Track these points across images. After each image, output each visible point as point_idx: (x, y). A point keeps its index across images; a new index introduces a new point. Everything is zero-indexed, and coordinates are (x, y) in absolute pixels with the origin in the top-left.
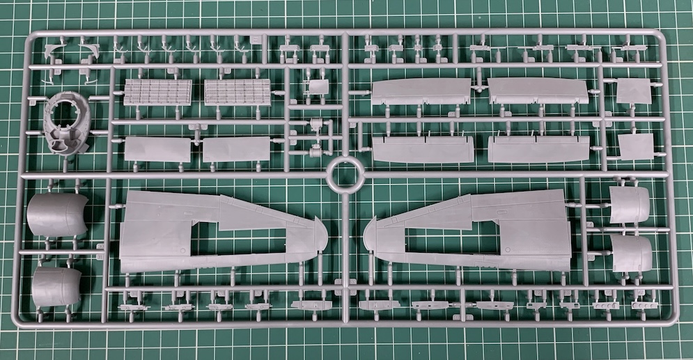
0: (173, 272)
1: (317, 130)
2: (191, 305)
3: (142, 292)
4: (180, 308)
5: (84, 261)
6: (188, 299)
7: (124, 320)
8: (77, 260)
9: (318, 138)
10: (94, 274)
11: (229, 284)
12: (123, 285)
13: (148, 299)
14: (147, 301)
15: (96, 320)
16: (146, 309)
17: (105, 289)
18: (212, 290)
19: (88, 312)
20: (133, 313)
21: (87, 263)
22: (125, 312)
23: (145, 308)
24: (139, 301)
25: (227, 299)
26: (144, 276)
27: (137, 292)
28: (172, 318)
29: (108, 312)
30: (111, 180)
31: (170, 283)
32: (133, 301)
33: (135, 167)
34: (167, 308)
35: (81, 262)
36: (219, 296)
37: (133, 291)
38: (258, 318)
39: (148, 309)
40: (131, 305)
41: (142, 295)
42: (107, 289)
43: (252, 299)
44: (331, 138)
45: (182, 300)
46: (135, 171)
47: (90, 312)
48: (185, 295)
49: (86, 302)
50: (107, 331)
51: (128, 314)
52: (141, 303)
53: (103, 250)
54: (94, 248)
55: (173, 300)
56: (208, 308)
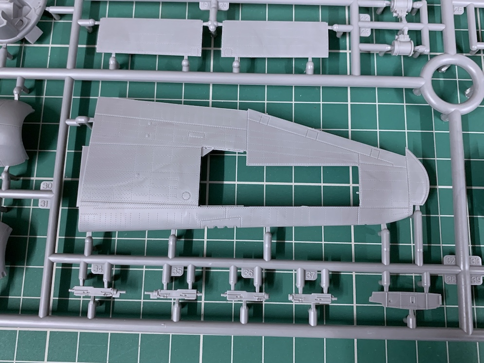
0: (166, 233)
1: (403, 15)
2: (195, 291)
3: (112, 266)
4: (176, 295)
5: (20, 211)
6: (190, 280)
7: (79, 313)
8: (8, 209)
9: (406, 26)
10: (34, 232)
11: (260, 256)
12: (81, 252)
13: (121, 278)
14: (119, 281)
15: (31, 311)
16: (117, 296)
17: (49, 258)
18: (231, 267)
19: (19, 296)
20: (94, 301)
21: (24, 213)
22: (82, 299)
23: (115, 294)
24: (105, 280)
25: (257, 283)
26: (116, 238)
27: (102, 265)
28: (161, 314)
29: (52, 298)
30: (73, 81)
31: (159, 251)
32: (95, 279)
33: (112, 62)
34: (154, 295)
35: (13, 213)
36: (244, 276)
37: (97, 264)
38: (312, 320)
39: (121, 296)
40: (92, 288)
41: (111, 271)
42: (52, 259)
43: (300, 284)
44: (425, 26)
45: (178, 282)
46: (111, 67)
47: (22, 297)
48: (185, 273)
49: (17, 280)
50: (49, 331)
51: (86, 304)
52: (110, 286)
53: (51, 191)
54: (37, 189)
55: (165, 281)
56: (225, 299)
